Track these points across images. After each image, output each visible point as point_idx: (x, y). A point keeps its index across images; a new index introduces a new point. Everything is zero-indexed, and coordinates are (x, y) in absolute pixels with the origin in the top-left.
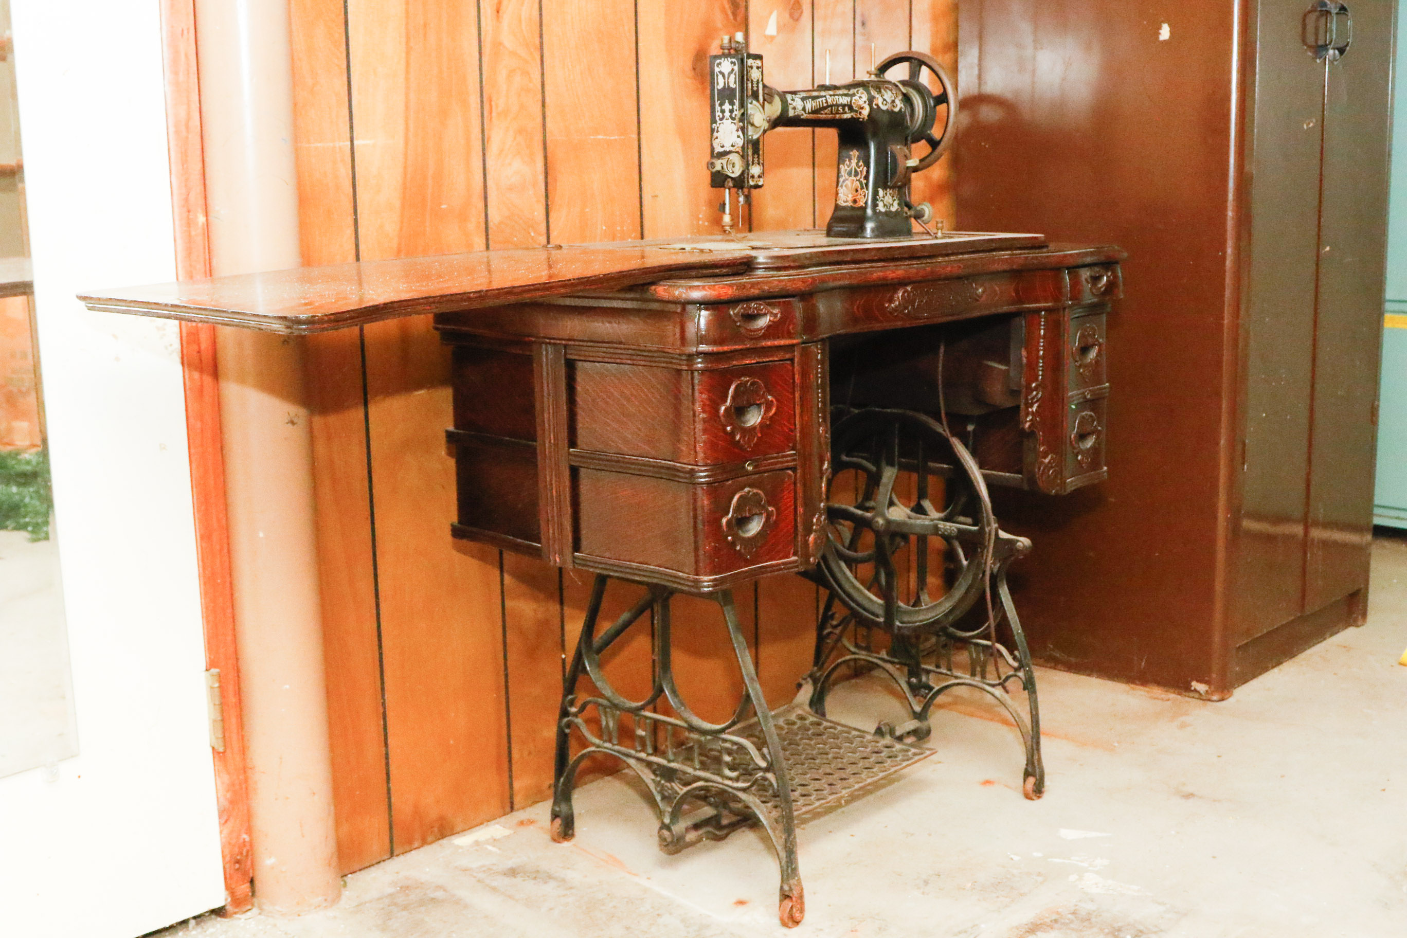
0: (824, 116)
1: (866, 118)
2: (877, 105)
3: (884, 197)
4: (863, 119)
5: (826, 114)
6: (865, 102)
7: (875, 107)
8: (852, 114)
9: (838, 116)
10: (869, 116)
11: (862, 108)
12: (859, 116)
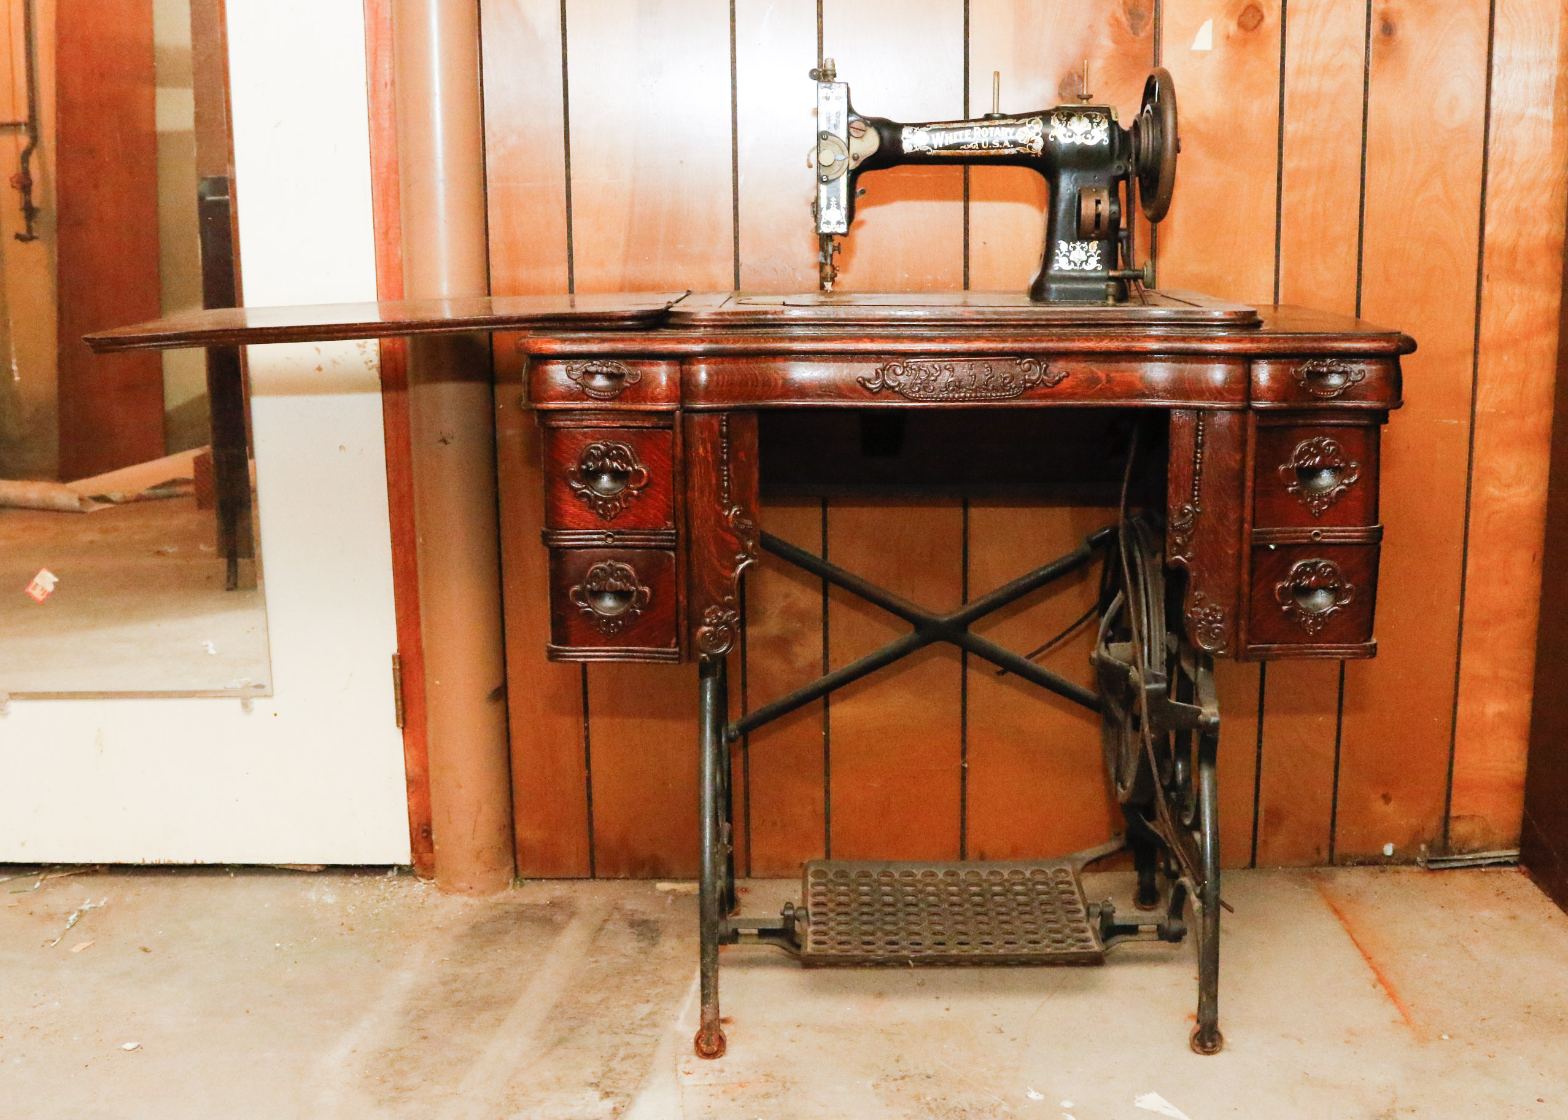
0: (968, 152)
1: (1040, 153)
2: (1055, 137)
3: (1069, 251)
4: (1036, 154)
5: (970, 149)
6: (1037, 134)
7: (1052, 140)
8: (1018, 149)
9: (992, 152)
10: (1043, 150)
11: (1032, 142)
12: (1029, 151)
